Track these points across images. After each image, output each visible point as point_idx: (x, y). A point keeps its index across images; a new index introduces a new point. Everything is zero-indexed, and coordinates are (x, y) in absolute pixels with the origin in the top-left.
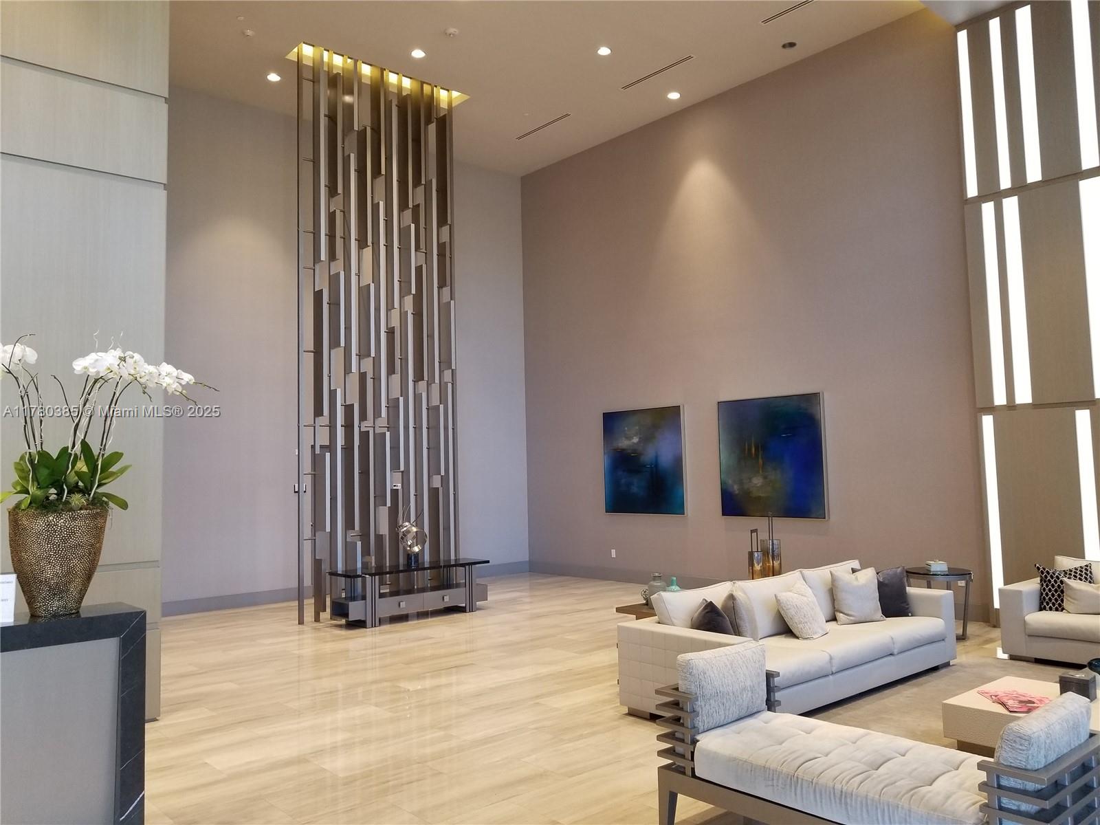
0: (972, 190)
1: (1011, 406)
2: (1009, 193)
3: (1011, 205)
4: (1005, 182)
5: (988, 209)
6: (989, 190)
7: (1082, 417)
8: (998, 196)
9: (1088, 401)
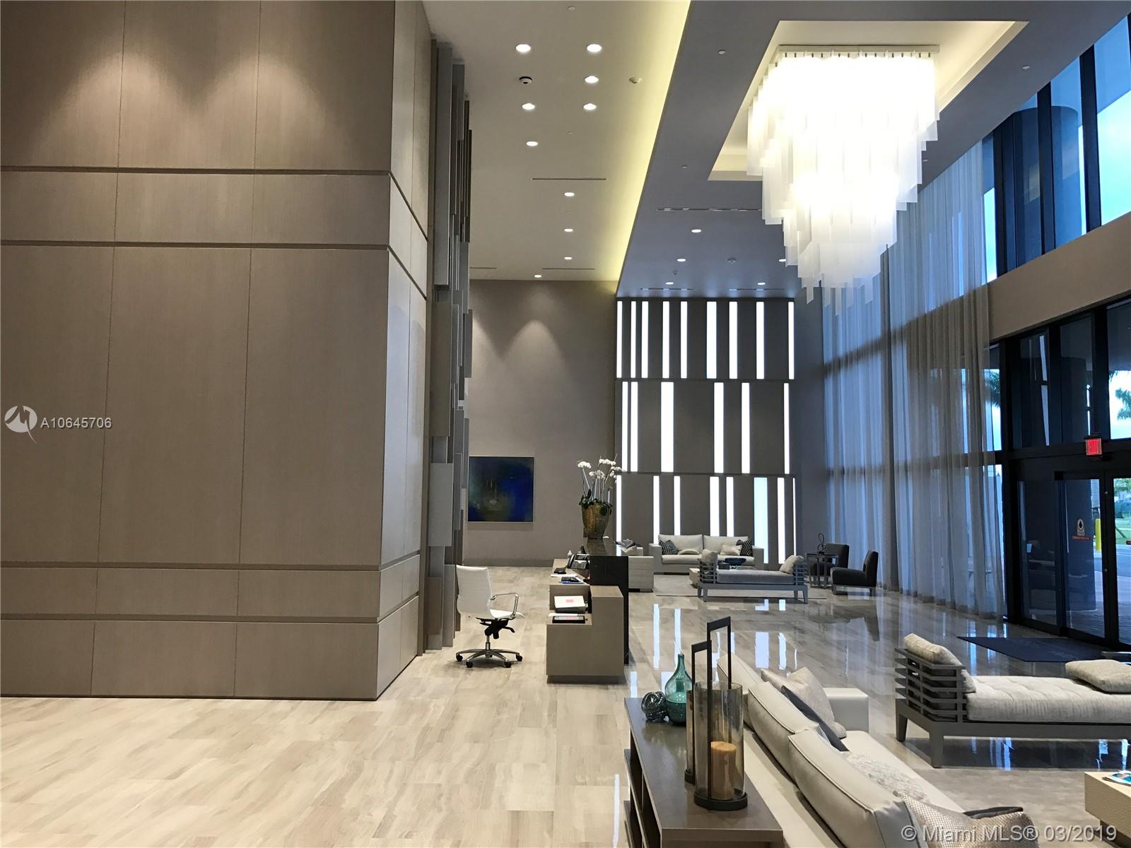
0: (619, 375)
1: (629, 472)
2: (634, 380)
3: (635, 385)
4: (633, 375)
5: (625, 384)
6: (627, 377)
7: (656, 479)
8: (630, 380)
9: (659, 473)
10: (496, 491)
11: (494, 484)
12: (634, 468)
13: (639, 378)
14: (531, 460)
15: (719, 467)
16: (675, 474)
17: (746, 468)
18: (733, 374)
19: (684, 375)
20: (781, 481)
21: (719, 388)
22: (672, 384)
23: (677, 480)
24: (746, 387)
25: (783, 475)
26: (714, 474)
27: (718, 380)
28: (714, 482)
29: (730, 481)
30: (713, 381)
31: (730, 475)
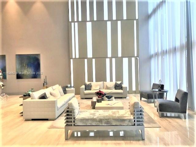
0: (70, 20)
1: (75, 58)
2: (76, 22)
3: (76, 24)
4: (76, 20)
5: (73, 24)
6: (73, 21)
7: (86, 60)
8: (74, 22)
9: (87, 58)
10: (26, 67)
11: (25, 65)
12: (77, 57)
13: (78, 21)
14: (38, 55)
15: (109, 55)
16: (93, 58)
17: (120, 55)
18: (114, 18)
19: (95, 19)
20: (133, 59)
21: (109, 24)
22: (90, 23)
23: (94, 60)
24: (119, 23)
25: (134, 57)
26: (107, 57)
27: (108, 21)
28: (108, 60)
29: (114, 60)
30: (107, 21)
31: (113, 57)
